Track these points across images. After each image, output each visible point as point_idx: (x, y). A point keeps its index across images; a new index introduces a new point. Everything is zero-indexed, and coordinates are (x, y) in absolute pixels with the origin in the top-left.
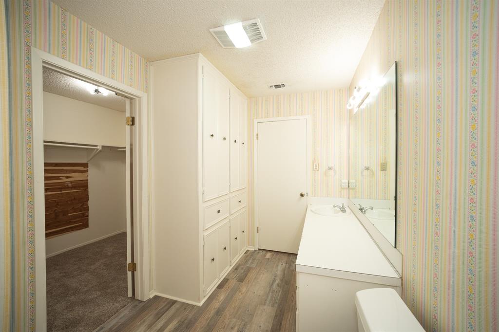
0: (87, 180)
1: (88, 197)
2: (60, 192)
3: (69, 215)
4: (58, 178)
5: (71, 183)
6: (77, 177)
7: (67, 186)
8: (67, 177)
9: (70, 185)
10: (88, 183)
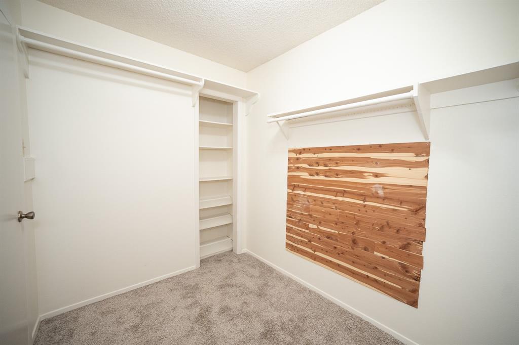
0: (425, 188)
1: (424, 234)
2: (362, 202)
3: (375, 253)
4: (360, 174)
5: (384, 188)
6: (398, 177)
7: (377, 193)
8: (376, 175)
9: (381, 192)
10: (425, 195)
